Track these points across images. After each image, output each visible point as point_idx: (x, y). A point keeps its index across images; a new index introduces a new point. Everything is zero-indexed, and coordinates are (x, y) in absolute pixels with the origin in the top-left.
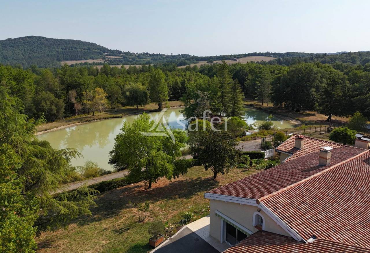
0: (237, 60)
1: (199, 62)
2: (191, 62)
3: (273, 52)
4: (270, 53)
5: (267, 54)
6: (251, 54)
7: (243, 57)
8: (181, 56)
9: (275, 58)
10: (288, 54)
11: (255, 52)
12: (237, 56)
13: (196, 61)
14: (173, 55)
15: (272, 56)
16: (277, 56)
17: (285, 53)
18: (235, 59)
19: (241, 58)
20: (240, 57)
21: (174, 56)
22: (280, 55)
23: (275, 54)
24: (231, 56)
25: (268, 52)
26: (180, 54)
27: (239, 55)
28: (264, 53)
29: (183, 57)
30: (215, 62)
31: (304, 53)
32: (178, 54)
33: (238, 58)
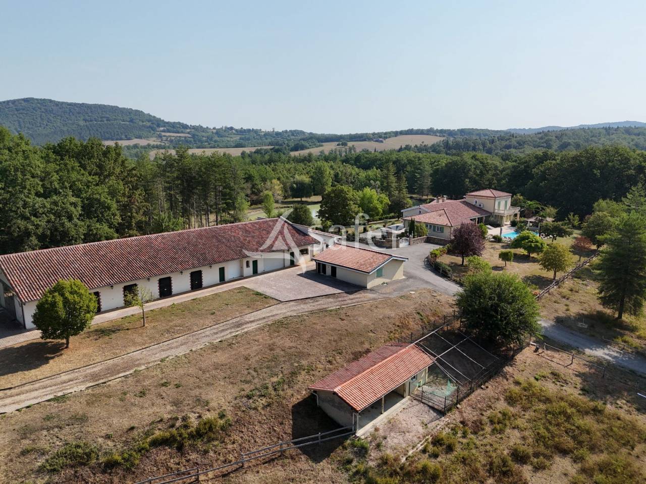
0: (384, 141)
1: (323, 144)
2: (310, 144)
3: (439, 129)
4: (435, 129)
5: (430, 132)
6: (405, 131)
7: (393, 136)
8: (290, 134)
9: (442, 139)
10: (462, 131)
11: (411, 128)
12: (383, 136)
13: (319, 142)
14: (276, 130)
15: (438, 134)
16: (445, 135)
17: (458, 130)
18: (380, 139)
19: (390, 137)
20: (388, 136)
21: (278, 134)
22: (450, 133)
23: (442, 132)
24: (374, 134)
25: (431, 128)
26: (288, 131)
27: (386, 133)
28: (426, 129)
29: (293, 135)
30: (350, 144)
31: (487, 129)
32: (284, 130)
33: (385, 138)
